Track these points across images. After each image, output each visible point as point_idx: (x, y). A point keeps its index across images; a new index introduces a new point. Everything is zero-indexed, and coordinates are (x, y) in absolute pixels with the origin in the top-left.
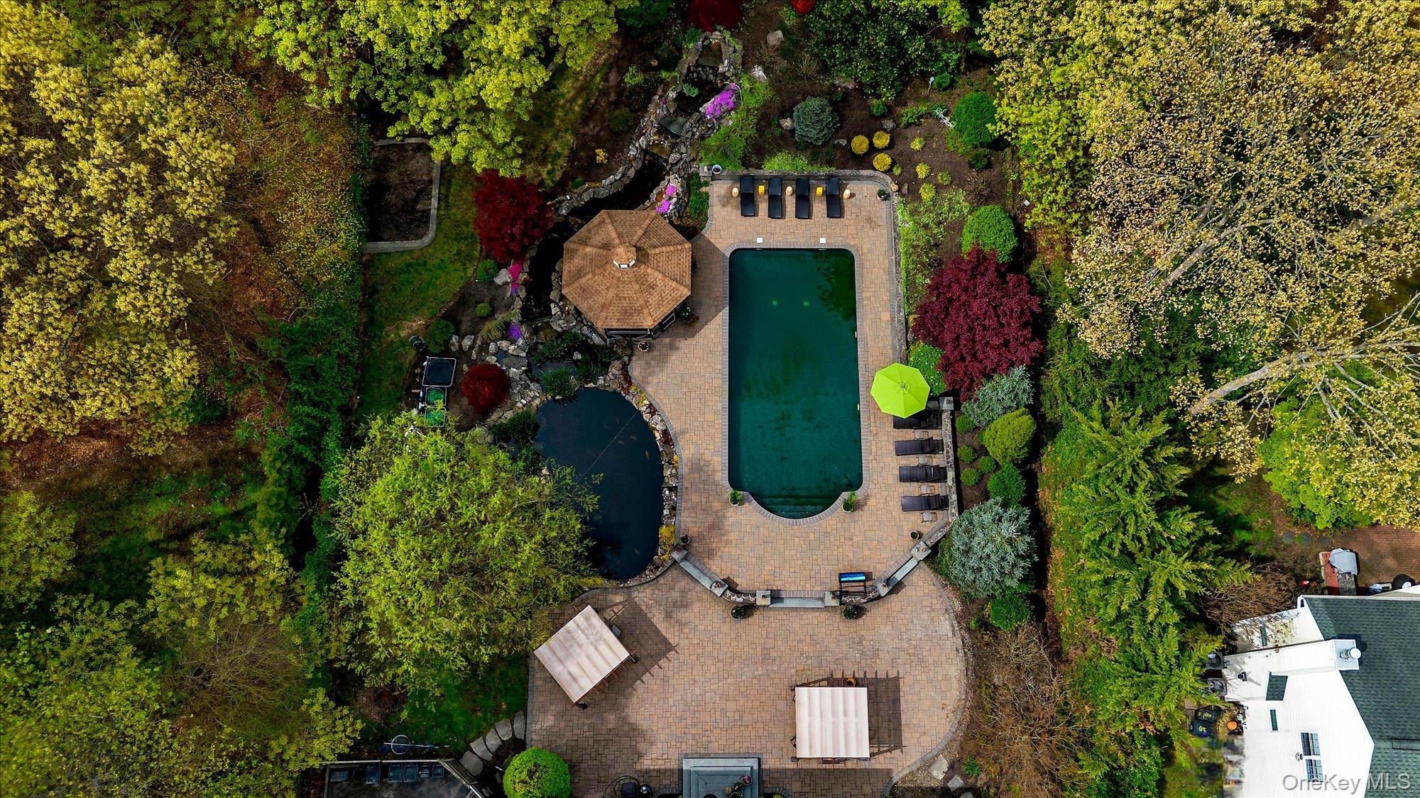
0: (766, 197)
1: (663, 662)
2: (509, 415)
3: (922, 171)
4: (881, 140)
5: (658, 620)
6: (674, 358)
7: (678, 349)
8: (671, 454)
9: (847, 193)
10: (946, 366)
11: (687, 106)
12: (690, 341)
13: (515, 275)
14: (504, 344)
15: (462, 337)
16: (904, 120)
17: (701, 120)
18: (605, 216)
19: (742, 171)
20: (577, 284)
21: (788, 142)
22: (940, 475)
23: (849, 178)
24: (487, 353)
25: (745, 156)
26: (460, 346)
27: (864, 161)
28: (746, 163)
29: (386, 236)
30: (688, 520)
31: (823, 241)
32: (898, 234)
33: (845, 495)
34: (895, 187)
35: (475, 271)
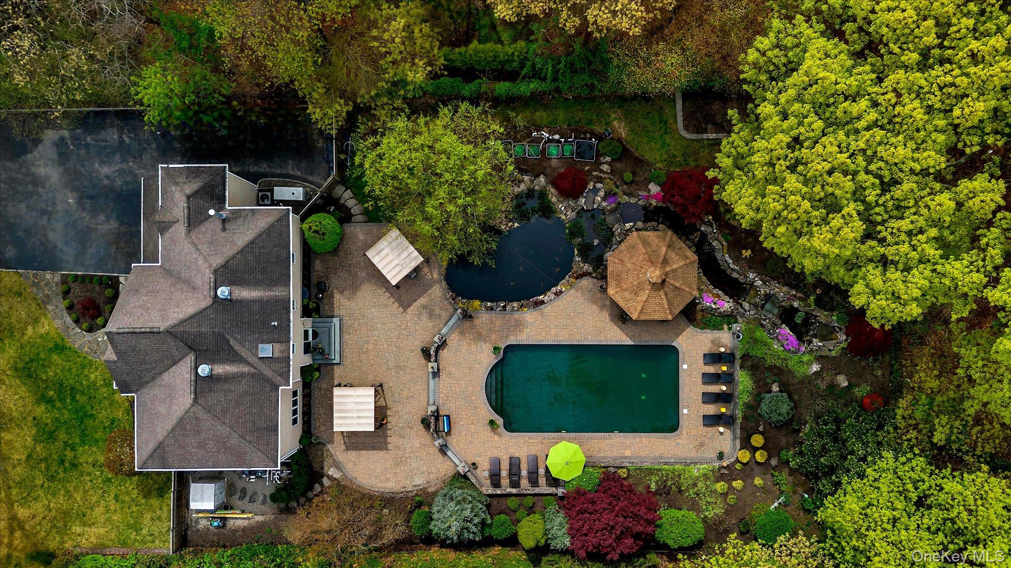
0: (720, 372)
1: (396, 304)
2: (554, 199)
3: (738, 484)
4: (760, 456)
5: (423, 300)
6: (595, 308)
7: (602, 310)
8: (528, 306)
9: (721, 429)
10: (580, 493)
11: (787, 316)
12: (608, 319)
13: (655, 197)
14: (602, 193)
15: (609, 164)
16: (776, 474)
17: (775, 325)
18: (692, 259)
19: (738, 355)
20: (639, 242)
21: (762, 388)
22: (515, 484)
23: (734, 433)
24: (596, 182)
25: (751, 357)
26: (604, 163)
27: (746, 444)
28: (745, 357)
29: (687, 104)
30: (484, 318)
31: (685, 411)
32: (689, 465)
33: (500, 421)
34: (725, 464)
35: (660, 169)
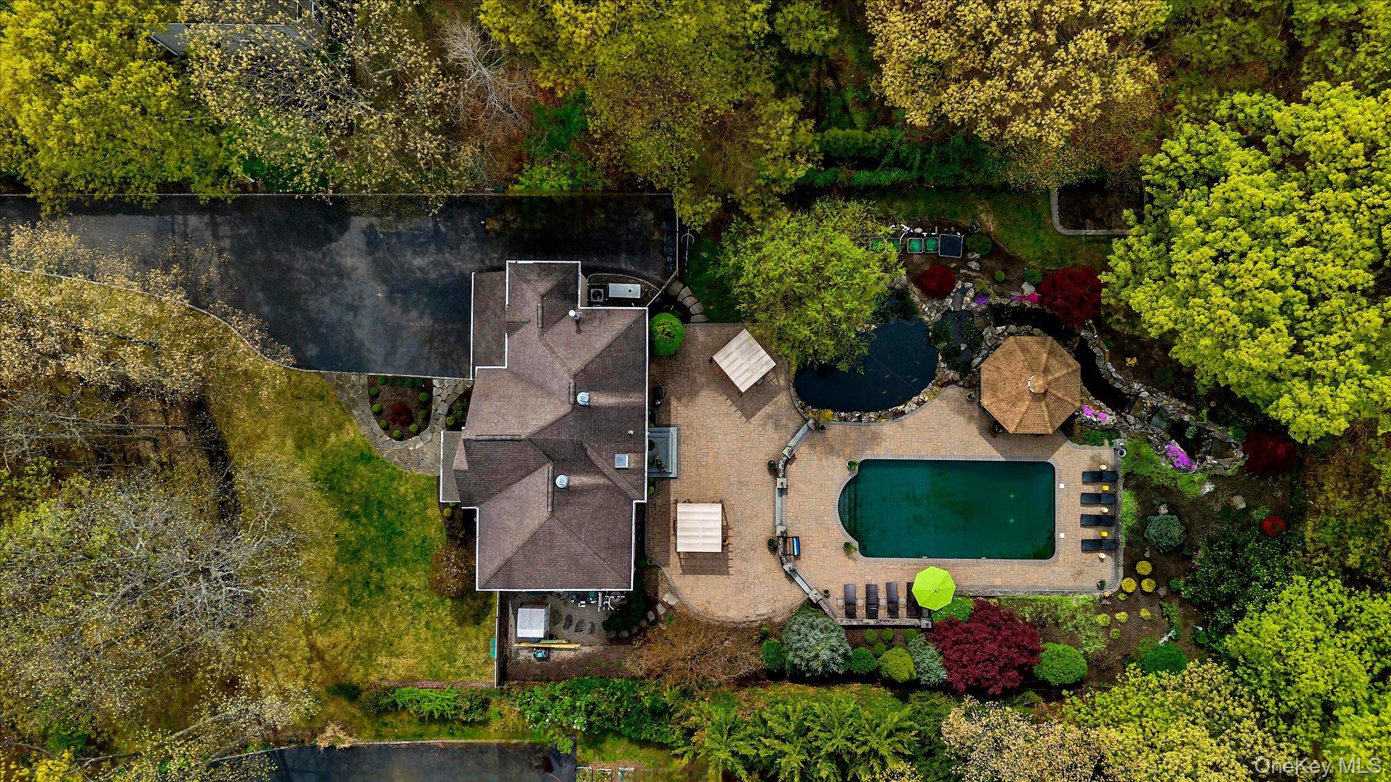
0: (1100, 492)
1: (739, 414)
2: (916, 299)
3: (1122, 616)
4: (1147, 586)
5: (768, 409)
6: (962, 420)
7: (969, 422)
8: (887, 418)
9: (1103, 556)
10: (951, 623)
11: (1177, 430)
12: (976, 432)
13: (1030, 297)
14: (971, 293)
15: (978, 261)
16: (1166, 605)
17: (1163, 441)
18: (1074, 368)
19: (1121, 473)
20: (1017, 348)
21: (1147, 511)
22: (872, 614)
23: (1116, 560)
24: (964, 282)
25: (1135, 476)
26: (971, 260)
27: (1130, 571)
28: (1129, 476)
29: (1063, 197)
30: (836, 430)
31: (1062, 535)
32: (1067, 595)
33: (856, 544)
34: (1107, 595)
35: (1034, 267)
